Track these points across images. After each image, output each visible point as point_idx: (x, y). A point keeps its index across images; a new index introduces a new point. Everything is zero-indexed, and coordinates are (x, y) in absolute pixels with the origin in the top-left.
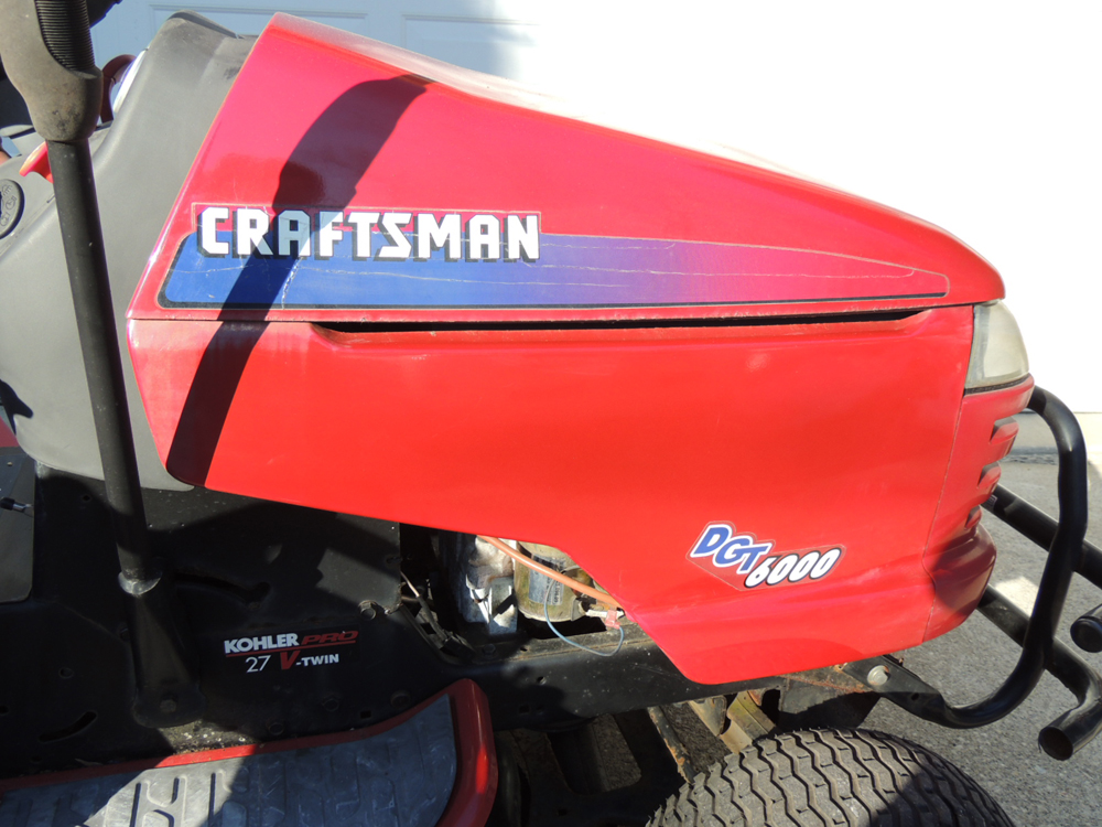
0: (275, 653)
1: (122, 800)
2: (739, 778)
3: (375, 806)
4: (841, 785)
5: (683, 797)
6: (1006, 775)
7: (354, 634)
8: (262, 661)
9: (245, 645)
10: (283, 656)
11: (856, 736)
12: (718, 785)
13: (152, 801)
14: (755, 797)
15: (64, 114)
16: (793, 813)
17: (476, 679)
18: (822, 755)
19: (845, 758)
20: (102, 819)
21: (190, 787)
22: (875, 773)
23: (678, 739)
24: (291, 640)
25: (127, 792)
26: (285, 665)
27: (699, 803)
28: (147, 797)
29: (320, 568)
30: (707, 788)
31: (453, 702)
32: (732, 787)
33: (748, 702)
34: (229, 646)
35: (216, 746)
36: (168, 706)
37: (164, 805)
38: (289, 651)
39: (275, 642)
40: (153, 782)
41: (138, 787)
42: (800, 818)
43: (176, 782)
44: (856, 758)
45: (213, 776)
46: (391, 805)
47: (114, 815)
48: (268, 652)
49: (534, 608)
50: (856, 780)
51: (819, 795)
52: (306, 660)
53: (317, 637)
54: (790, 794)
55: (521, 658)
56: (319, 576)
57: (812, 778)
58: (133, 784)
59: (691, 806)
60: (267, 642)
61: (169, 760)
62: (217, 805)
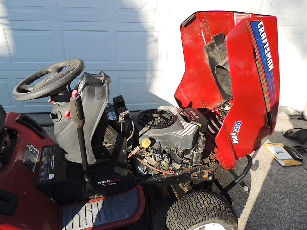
0: (107, 183)
1: (83, 209)
2: (185, 201)
3: (125, 208)
4: (202, 203)
5: (176, 203)
6: (236, 189)
7: (120, 179)
8: (104, 185)
9: (102, 182)
10: (108, 184)
11: (205, 193)
12: (182, 202)
13: (88, 209)
14: (188, 205)
15: (80, 125)
16: (194, 207)
17: (140, 184)
18: (199, 197)
19: (203, 197)
20: (80, 212)
21: (94, 206)
22: (208, 200)
23: (176, 190)
24: (109, 181)
25: (84, 208)
26: (108, 185)
27: (179, 205)
28: (87, 208)
29: (114, 170)
30: (180, 202)
31: (137, 189)
32: (184, 202)
33: (188, 183)
34: (99, 183)
35: (97, 198)
36: (90, 194)
37: (90, 210)
38: (109, 183)
39: (107, 181)
40: (88, 205)
41: (85, 206)
42: (195, 208)
43: (91, 205)
44: (205, 197)
45: (97, 204)
46: (128, 208)
47: (82, 212)
48: (105, 183)
49: (150, 172)
50: (204, 201)
51: (198, 204)
52: (112, 184)
53: (114, 180)
54: (194, 204)
55: (148, 180)
56: (114, 171)
57: (197, 201)
58: (84, 206)
59: (177, 205)
60: (105, 182)
61: (90, 201)
62: (99, 210)
